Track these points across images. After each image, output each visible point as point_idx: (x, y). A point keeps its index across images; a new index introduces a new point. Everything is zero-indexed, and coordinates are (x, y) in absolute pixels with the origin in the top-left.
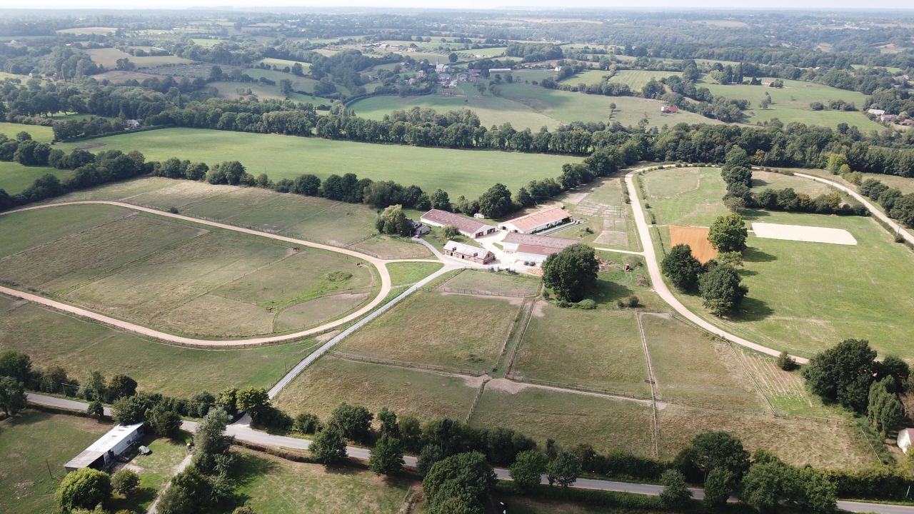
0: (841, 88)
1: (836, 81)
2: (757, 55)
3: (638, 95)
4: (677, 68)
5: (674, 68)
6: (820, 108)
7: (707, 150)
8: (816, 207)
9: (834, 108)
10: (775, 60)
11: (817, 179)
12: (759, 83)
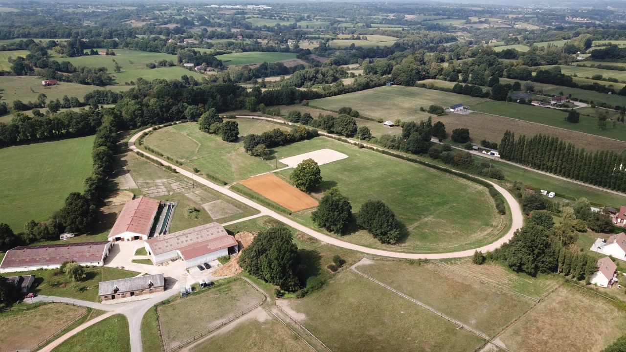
0: (151, 51)
1: (147, 48)
2: (67, 33)
3: (9, 74)
4: (18, 47)
5: (15, 47)
6: (154, 67)
7: (167, 111)
8: (295, 138)
9: (162, 66)
10: (82, 35)
11: (254, 117)
12: (96, 53)
